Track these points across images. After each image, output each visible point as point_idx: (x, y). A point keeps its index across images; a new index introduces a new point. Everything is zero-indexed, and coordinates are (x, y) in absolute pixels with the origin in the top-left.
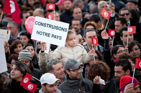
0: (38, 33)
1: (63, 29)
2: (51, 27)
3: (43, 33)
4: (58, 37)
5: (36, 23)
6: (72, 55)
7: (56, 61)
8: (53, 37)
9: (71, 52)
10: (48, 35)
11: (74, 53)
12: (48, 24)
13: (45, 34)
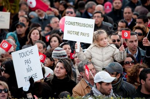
0: (69, 32)
1: (89, 26)
2: (80, 25)
3: (73, 32)
4: (86, 35)
5: (67, 23)
6: (101, 56)
7: (88, 62)
8: (82, 35)
9: (101, 53)
10: (78, 33)
11: (103, 54)
12: (76, 23)
13: (75, 33)
